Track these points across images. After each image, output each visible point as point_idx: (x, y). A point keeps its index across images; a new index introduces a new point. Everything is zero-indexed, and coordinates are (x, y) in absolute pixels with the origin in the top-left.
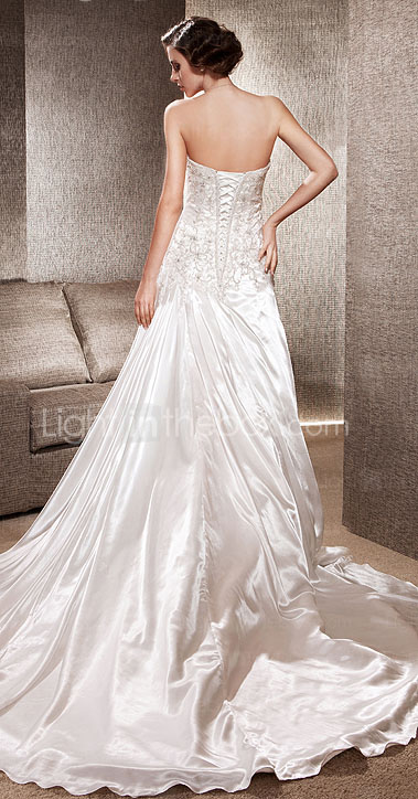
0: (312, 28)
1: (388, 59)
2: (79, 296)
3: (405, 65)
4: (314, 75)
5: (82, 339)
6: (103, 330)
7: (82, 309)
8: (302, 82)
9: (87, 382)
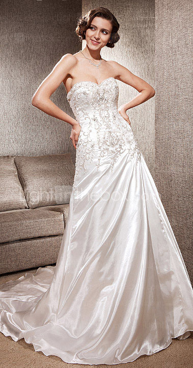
0: (145, 28)
1: (175, 40)
2: (23, 163)
3: (183, 43)
4: (146, 52)
5: (23, 186)
6: (35, 181)
7: (24, 170)
8: (141, 55)
9: (26, 208)
